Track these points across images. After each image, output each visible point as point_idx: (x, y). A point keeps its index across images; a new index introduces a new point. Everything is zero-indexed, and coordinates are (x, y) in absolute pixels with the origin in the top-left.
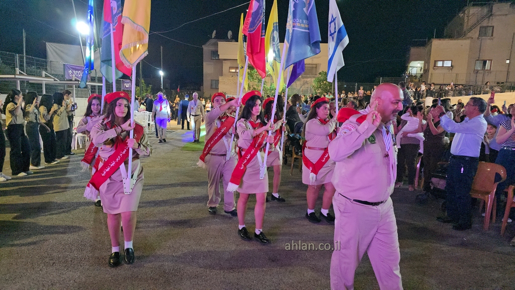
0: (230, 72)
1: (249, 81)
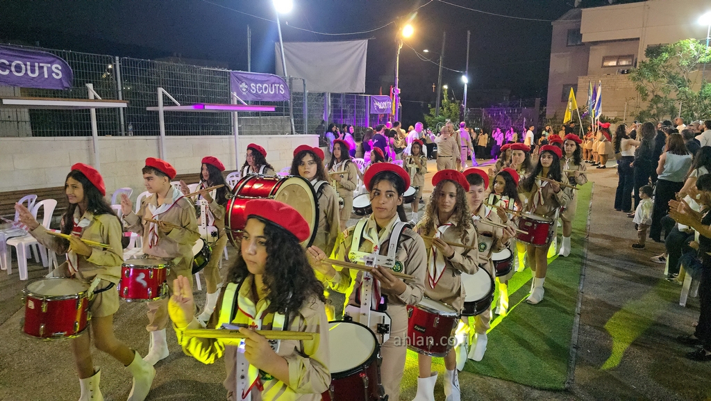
0: (603, 67)
1: (645, 81)
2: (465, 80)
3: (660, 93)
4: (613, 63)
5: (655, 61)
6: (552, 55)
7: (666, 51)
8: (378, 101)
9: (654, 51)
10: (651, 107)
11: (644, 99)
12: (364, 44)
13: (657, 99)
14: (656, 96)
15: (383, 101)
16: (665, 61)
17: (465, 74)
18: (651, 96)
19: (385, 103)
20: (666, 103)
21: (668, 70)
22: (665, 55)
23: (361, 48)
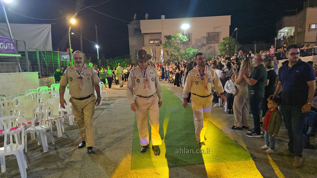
0: (149, 43)
1: (168, 48)
2: (97, 47)
3: (173, 53)
4: (152, 42)
5: (170, 41)
6: (130, 38)
7: (173, 37)
8: (63, 55)
9: (169, 37)
10: (171, 58)
11: (168, 55)
12: (49, 26)
13: (172, 55)
14: (172, 54)
15: (65, 55)
16: (173, 41)
17: (97, 44)
18: (170, 54)
19: (66, 56)
20: (175, 56)
21: (174, 44)
22: (173, 39)
23: (48, 28)
